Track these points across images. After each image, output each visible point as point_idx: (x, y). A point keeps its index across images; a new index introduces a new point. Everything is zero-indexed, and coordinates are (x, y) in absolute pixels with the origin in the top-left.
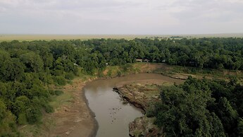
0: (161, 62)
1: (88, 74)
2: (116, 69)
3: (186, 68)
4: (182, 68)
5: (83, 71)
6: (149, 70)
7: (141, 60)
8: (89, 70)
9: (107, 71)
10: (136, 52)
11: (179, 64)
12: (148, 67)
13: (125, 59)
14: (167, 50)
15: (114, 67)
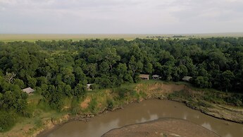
0: (181, 80)
1: (52, 108)
2: (105, 96)
3: (229, 95)
4: (223, 95)
5: (42, 105)
6: (161, 94)
7: (147, 76)
8: (53, 102)
9: (88, 100)
10: (140, 64)
11: (215, 87)
12: (159, 89)
13: (121, 75)
14: (188, 58)
15: (101, 92)
